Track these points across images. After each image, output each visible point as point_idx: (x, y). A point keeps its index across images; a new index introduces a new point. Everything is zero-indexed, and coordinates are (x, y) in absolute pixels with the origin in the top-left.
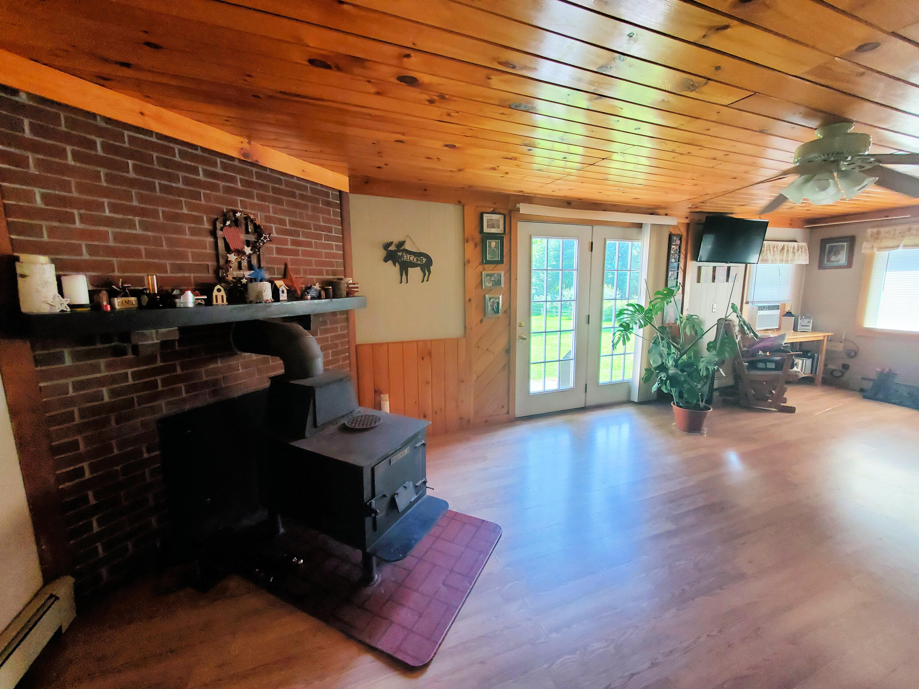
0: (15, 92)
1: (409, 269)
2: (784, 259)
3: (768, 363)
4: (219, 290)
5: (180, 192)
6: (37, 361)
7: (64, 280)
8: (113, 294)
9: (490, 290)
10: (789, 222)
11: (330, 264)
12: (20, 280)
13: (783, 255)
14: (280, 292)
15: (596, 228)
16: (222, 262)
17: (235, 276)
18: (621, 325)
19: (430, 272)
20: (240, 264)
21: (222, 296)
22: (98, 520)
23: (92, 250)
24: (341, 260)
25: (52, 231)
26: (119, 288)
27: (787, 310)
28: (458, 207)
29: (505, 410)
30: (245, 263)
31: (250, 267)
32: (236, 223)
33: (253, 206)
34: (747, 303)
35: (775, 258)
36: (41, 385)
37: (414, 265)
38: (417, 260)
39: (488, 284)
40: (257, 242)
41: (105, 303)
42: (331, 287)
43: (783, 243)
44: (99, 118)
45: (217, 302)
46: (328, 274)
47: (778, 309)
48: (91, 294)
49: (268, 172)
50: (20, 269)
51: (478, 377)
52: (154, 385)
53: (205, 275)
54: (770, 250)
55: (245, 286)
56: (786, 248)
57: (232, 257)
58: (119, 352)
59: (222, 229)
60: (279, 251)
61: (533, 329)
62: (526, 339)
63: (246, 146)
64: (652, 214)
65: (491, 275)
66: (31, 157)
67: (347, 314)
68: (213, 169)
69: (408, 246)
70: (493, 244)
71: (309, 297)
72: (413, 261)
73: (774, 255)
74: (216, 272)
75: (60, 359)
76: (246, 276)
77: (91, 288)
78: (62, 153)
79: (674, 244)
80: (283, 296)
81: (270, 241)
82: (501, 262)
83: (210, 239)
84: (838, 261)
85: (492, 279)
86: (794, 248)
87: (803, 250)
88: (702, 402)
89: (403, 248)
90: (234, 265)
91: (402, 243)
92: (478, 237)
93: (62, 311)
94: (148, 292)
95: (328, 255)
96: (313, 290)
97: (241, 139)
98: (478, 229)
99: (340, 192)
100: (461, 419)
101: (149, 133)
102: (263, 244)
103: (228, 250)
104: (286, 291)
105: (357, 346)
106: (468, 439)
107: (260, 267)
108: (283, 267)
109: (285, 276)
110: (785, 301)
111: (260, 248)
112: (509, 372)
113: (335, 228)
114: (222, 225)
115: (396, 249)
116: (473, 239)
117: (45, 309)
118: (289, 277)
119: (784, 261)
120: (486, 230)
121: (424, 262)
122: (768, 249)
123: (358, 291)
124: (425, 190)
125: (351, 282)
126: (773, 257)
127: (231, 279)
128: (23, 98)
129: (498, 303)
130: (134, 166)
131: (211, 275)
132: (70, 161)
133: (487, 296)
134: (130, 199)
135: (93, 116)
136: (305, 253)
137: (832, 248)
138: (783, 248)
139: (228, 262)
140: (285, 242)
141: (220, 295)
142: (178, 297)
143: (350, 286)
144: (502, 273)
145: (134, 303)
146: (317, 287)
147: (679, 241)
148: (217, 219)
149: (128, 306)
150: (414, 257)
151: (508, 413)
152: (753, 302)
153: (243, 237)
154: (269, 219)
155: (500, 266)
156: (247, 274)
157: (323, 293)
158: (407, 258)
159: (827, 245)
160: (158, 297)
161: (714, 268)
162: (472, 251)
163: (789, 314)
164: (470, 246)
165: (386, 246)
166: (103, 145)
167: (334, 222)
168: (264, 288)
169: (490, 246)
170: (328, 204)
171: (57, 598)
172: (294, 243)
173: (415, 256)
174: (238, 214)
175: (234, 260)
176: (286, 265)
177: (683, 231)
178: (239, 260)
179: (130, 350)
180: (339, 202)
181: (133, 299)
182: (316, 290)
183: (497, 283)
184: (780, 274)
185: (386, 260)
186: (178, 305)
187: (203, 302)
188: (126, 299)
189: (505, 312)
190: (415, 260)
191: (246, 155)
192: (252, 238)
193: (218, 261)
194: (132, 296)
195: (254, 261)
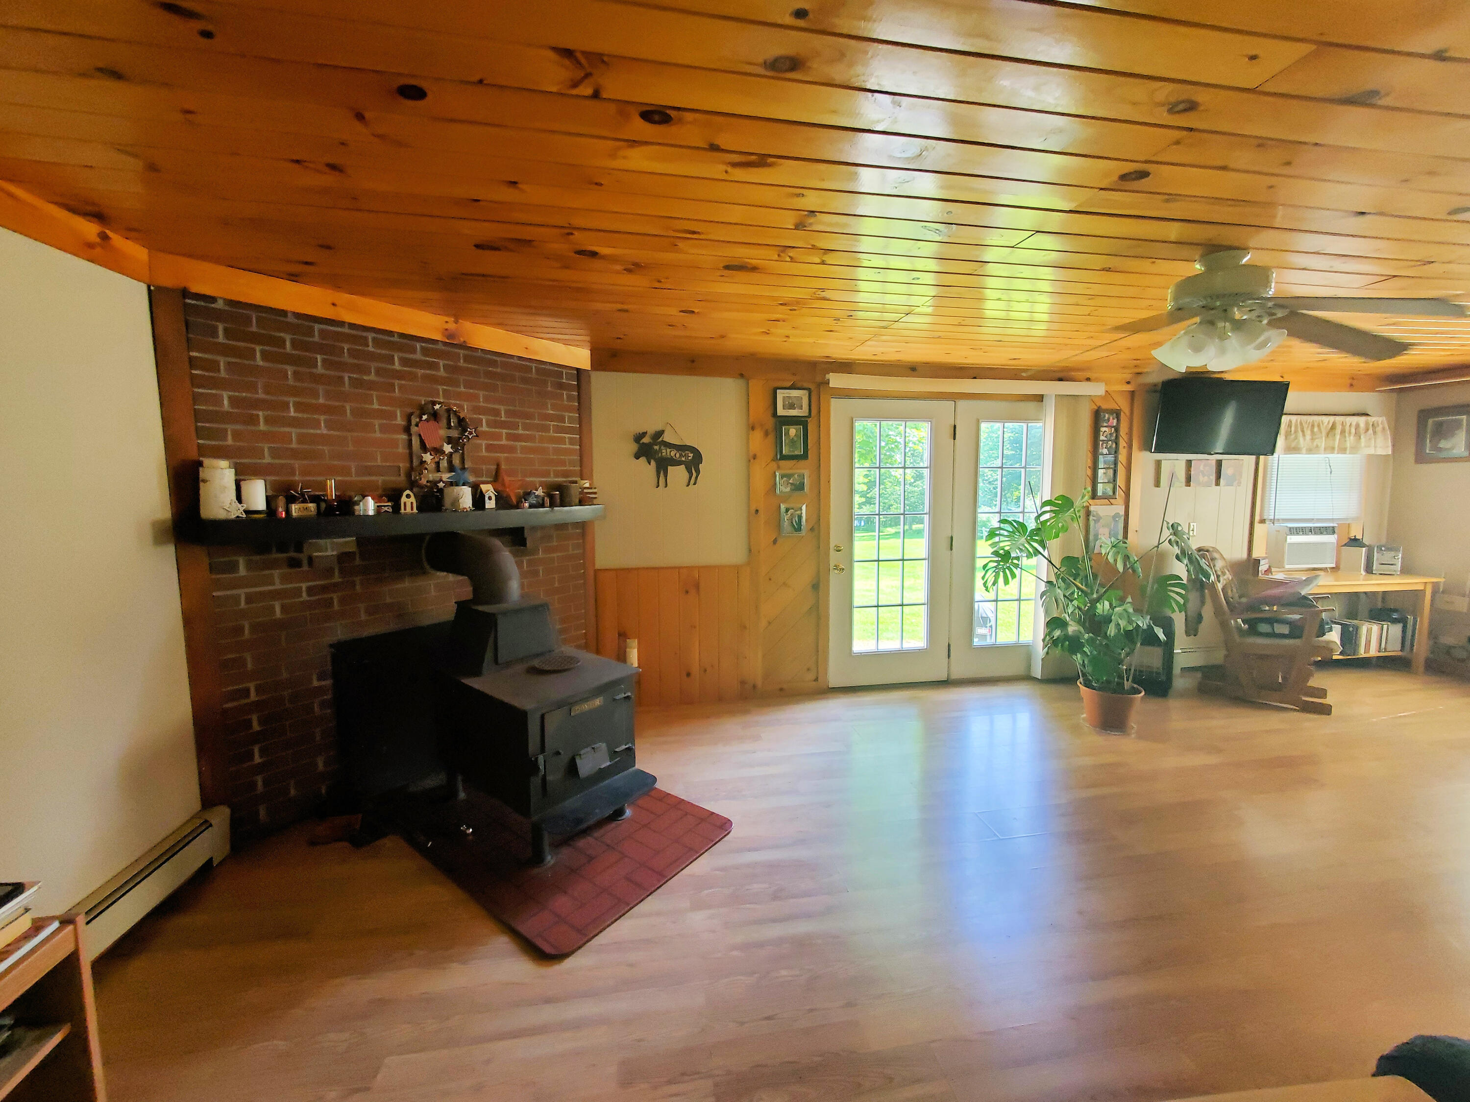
0: (213, 299)
1: (669, 468)
2: (1336, 446)
3: (1275, 624)
4: (408, 496)
5: (371, 386)
6: (212, 569)
7: (243, 484)
8: (291, 499)
9: (785, 498)
10: (1349, 381)
11: (563, 463)
12: (201, 484)
13: (1334, 440)
14: (486, 499)
15: (961, 404)
16: (416, 462)
17: (431, 479)
18: (996, 553)
19: (698, 472)
20: (438, 464)
21: (412, 503)
22: (261, 751)
23: (274, 453)
24: (576, 457)
25: (237, 435)
26: (298, 494)
27: (1352, 535)
28: (741, 382)
29: (811, 676)
30: (444, 464)
31: (451, 468)
32: (435, 416)
33: (459, 396)
34: (1263, 521)
35: (1315, 444)
36: (214, 594)
37: (676, 463)
38: (681, 455)
39: (783, 488)
40: (460, 438)
41: (280, 510)
42: (558, 493)
43: (1332, 418)
44: (289, 315)
45: (405, 509)
46: (556, 476)
47: (1334, 532)
48: (269, 500)
49: (479, 354)
50: (203, 473)
51: (770, 623)
52: (330, 602)
53: (393, 478)
54: (1303, 431)
55: (441, 491)
56: (1339, 429)
57: (427, 457)
58: (294, 563)
59: (417, 425)
60: (489, 448)
61: (858, 554)
62: (846, 571)
63: (451, 326)
64: (1061, 380)
65: (789, 476)
66: (222, 361)
67: (583, 527)
68: (411, 356)
69: (667, 437)
70: (793, 431)
71: (527, 505)
72: (674, 457)
73: (1312, 439)
74: (408, 475)
75: (233, 567)
76: (444, 479)
77: (270, 493)
78: (252, 355)
79: (1105, 424)
80: (490, 504)
81: (477, 436)
82: (805, 456)
83: (405, 437)
84: (1452, 448)
85: (790, 481)
86: (1357, 426)
87: (1379, 429)
88: (1128, 680)
89: (660, 439)
90: (431, 466)
91: (660, 433)
92: (770, 422)
93: (238, 517)
94: (326, 498)
95: (557, 451)
96: (533, 496)
97: (446, 319)
98: (770, 412)
99: (578, 370)
100: (743, 683)
101: (341, 324)
102: (468, 441)
103: (424, 448)
104: (494, 498)
105: (597, 571)
106: (746, 712)
107: (463, 468)
108: (494, 467)
109: (496, 478)
110: (1346, 519)
111: (464, 444)
112: (819, 618)
113: (569, 417)
114: (418, 420)
115: (651, 441)
116: (762, 425)
117: (221, 515)
118: (500, 480)
119: (1336, 449)
120: (781, 411)
121: (689, 458)
122: (1299, 430)
123: (596, 498)
124: (693, 361)
125: (587, 485)
126: (1312, 443)
127: (425, 483)
128: (220, 305)
129: (800, 517)
130: (324, 361)
131: (402, 478)
132: (260, 362)
133: (783, 507)
134: (317, 396)
135: (284, 313)
136: (524, 450)
137: (1439, 426)
138: (1333, 427)
139: (422, 463)
140: (498, 437)
141: (409, 501)
142: (357, 503)
143: (585, 491)
144: (807, 473)
145: (312, 509)
146: (540, 492)
147: (1115, 421)
148: (411, 414)
149: (305, 513)
150: (675, 451)
151: (816, 680)
152: (1273, 521)
153: (443, 432)
154: (477, 410)
155: (802, 463)
156: (446, 476)
157: (547, 501)
158: (667, 452)
159: (1430, 421)
160: (335, 504)
161: (1189, 463)
162: (759, 442)
163: (1355, 542)
164: (758, 435)
165: (638, 438)
166: (293, 342)
167: (569, 409)
168: (461, 494)
169: (787, 434)
170: (561, 386)
171: (211, 825)
172: (510, 437)
173: (678, 450)
174: (437, 407)
175: (429, 461)
176: (498, 465)
177: (1123, 404)
178: (437, 460)
179: (305, 562)
180: (576, 383)
181: (312, 506)
182: (537, 497)
183: (800, 487)
184: (1331, 473)
185: (637, 456)
186: (357, 513)
187: (390, 510)
188: (305, 505)
189: (812, 529)
190: (678, 455)
191: (451, 336)
192: (455, 434)
193: (411, 462)
194: (311, 502)
195: (456, 461)
